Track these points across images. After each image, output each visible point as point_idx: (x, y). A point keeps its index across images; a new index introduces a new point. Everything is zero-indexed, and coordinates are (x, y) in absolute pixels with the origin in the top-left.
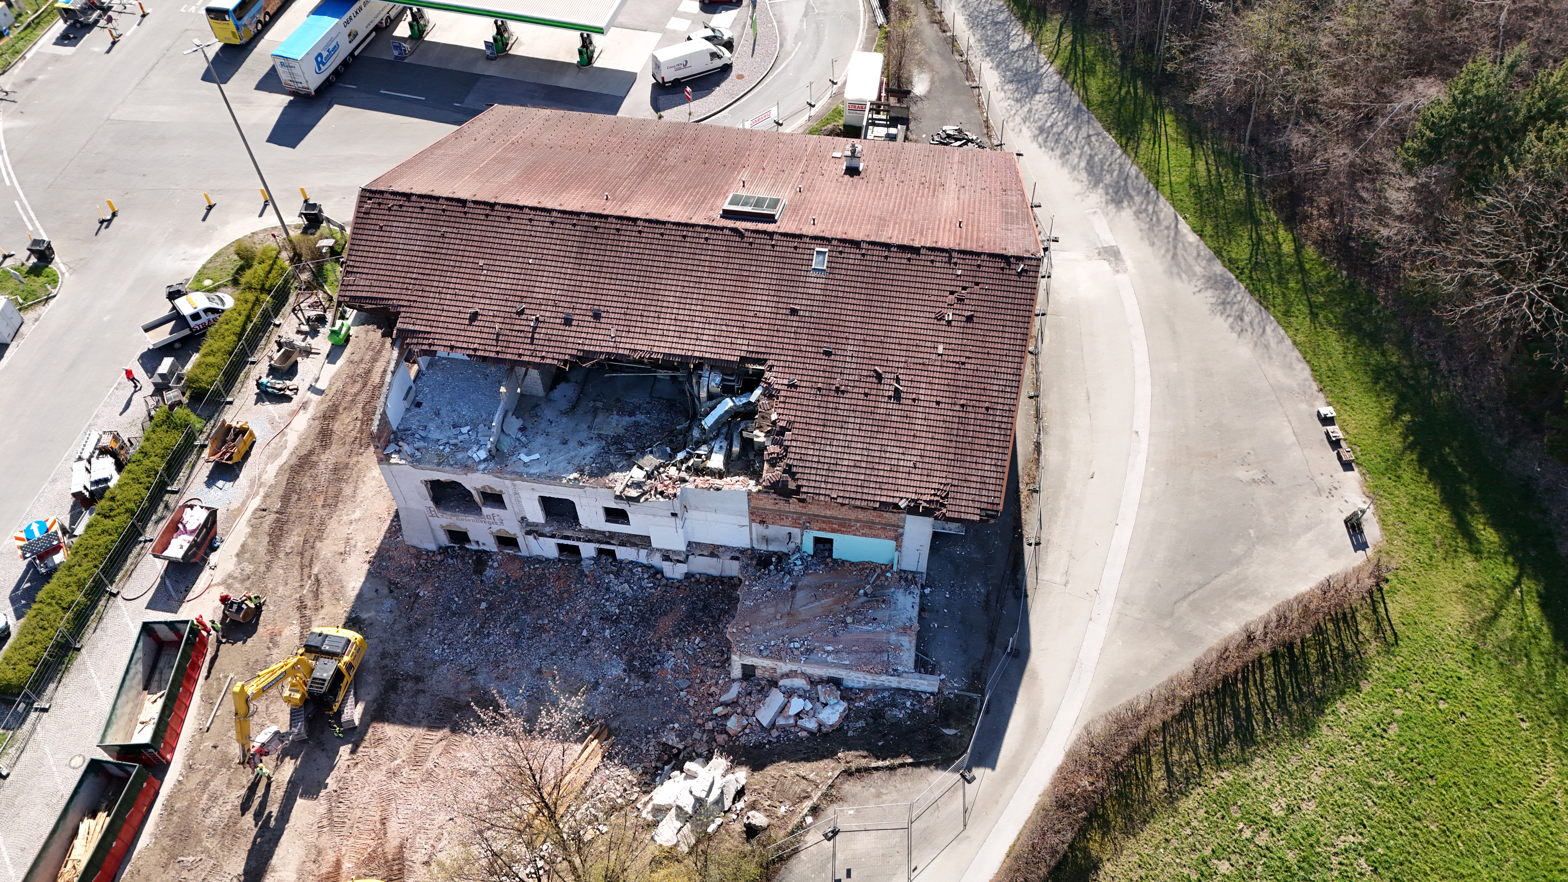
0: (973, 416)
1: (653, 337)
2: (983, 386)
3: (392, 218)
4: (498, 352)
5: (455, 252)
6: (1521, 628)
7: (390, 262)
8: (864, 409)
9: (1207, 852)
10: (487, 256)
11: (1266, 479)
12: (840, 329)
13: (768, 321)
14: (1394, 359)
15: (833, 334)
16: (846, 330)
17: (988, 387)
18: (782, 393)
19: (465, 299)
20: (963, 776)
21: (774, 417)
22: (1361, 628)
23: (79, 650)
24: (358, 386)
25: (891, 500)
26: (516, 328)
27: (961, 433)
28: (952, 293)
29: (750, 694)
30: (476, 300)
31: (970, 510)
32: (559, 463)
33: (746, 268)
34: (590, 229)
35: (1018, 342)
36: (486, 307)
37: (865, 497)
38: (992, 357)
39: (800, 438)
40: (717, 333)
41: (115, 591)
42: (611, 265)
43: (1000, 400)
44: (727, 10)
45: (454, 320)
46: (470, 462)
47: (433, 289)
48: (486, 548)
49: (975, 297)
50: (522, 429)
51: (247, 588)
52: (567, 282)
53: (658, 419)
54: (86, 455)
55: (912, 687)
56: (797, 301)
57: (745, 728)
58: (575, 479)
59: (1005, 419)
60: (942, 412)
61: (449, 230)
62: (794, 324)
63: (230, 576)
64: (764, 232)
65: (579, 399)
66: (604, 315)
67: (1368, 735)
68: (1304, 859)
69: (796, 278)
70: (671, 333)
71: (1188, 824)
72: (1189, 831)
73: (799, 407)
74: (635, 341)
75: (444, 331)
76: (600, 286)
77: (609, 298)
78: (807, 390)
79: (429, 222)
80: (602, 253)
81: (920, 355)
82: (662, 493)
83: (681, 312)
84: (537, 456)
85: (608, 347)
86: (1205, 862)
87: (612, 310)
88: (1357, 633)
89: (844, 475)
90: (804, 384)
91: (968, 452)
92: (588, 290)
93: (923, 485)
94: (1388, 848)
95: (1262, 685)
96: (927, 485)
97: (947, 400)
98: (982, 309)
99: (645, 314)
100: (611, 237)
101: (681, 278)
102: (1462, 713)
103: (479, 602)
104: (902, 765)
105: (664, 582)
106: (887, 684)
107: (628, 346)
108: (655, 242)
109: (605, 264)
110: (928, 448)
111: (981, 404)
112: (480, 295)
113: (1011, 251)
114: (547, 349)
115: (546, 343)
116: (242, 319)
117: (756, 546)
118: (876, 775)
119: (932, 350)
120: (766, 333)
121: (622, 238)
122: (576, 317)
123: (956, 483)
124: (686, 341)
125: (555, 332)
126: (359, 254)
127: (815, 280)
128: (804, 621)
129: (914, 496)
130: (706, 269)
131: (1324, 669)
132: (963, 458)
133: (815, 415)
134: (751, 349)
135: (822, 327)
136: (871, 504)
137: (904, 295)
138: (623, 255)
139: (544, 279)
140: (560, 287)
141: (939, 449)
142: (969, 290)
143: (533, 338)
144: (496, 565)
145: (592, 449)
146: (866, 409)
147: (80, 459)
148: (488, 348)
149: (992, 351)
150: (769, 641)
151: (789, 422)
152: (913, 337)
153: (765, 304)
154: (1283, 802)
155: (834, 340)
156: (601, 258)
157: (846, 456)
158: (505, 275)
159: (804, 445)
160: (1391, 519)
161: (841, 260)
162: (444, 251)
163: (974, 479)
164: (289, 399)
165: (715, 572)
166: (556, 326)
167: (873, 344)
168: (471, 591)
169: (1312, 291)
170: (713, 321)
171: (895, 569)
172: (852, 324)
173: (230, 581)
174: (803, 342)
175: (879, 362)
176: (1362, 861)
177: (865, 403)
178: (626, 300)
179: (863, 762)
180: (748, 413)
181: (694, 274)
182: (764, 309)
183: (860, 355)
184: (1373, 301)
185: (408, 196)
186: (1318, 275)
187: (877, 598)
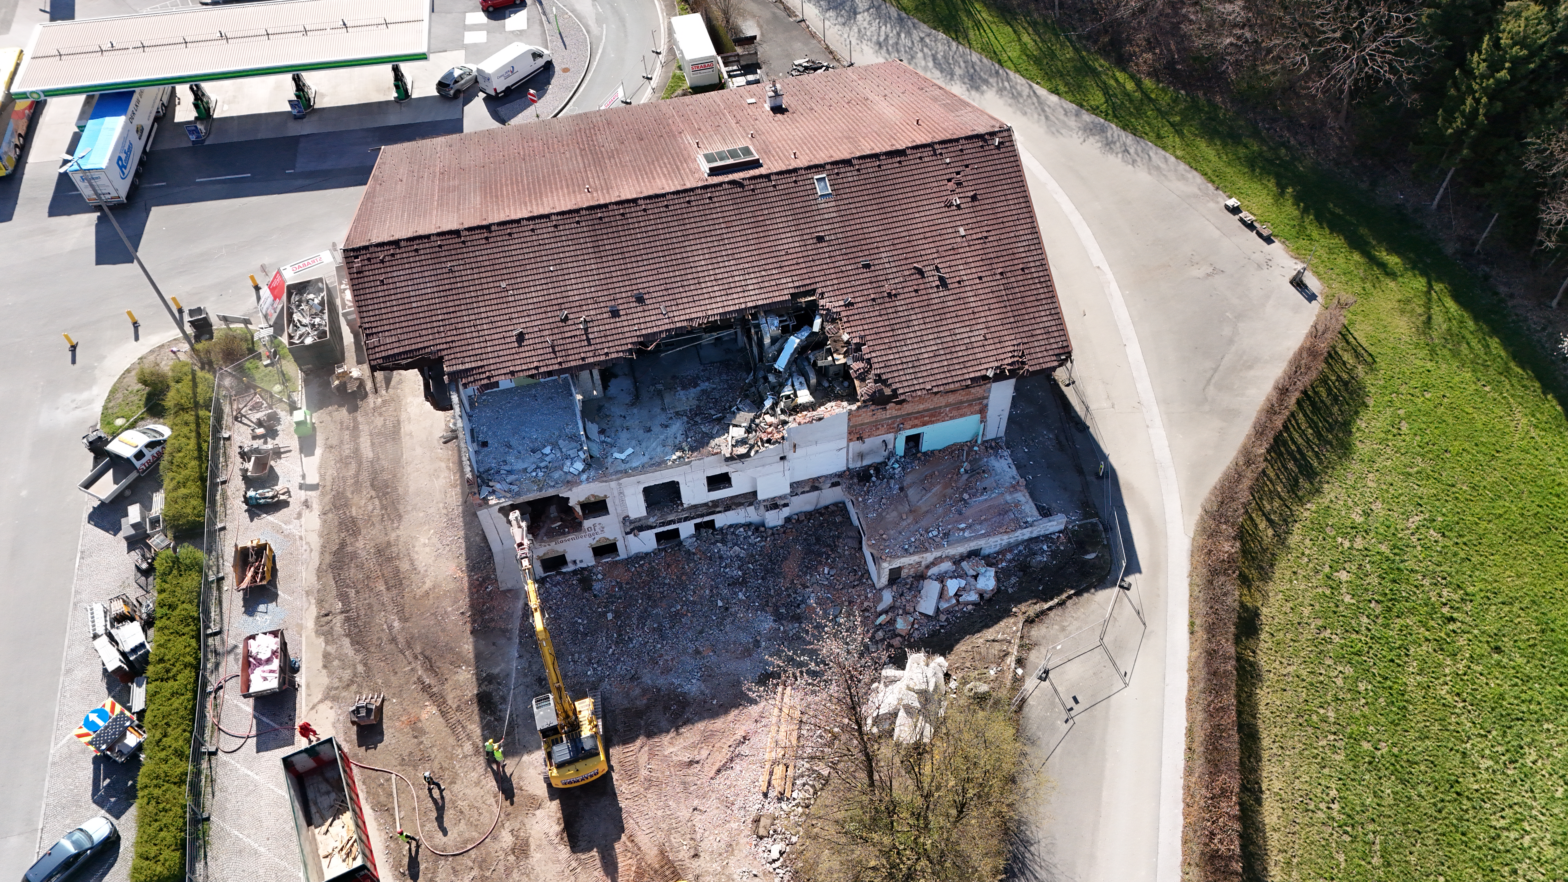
0: (1013, 279)
1: (702, 303)
2: (1010, 252)
3: (389, 269)
4: (560, 363)
5: (471, 283)
6: (1450, 319)
7: (408, 312)
8: (920, 304)
9: (1327, 570)
10: (506, 277)
11: (1216, 271)
12: (868, 241)
13: (800, 255)
14: (1255, 148)
15: (864, 248)
16: (873, 240)
17: (1015, 251)
18: (843, 314)
19: (503, 323)
20: (1121, 587)
21: (846, 337)
22: (1345, 359)
23: (208, 819)
24: (353, 467)
25: (978, 374)
26: (567, 335)
27: (1011, 297)
28: (949, 180)
29: (902, 595)
30: (514, 321)
31: (1048, 359)
32: (654, 449)
33: (759, 213)
34: (595, 222)
35: (1023, 205)
36: (528, 325)
37: (955, 379)
38: (1007, 224)
39: (876, 348)
40: (760, 280)
41: (213, 749)
42: (631, 249)
43: (1030, 259)
44: (515, 12)
45: (501, 347)
46: (569, 478)
47: (466, 324)
48: (583, 565)
49: (970, 178)
50: (602, 432)
51: (356, 693)
52: (596, 277)
53: (721, 381)
54: (100, 630)
55: (1042, 533)
56: (819, 229)
57: (913, 624)
58: (679, 458)
59: (1041, 274)
60: (987, 285)
61: (454, 263)
62: (825, 250)
63: (330, 689)
64: (761, 176)
65: (637, 389)
66: (646, 297)
67: (1390, 437)
68: (1395, 547)
69: (808, 209)
70: (717, 294)
71: (1303, 554)
72: (1306, 560)
73: (863, 322)
74: (688, 311)
75: (497, 360)
76: (630, 271)
77: (644, 280)
78: (863, 304)
79: (430, 262)
80: (617, 240)
81: (948, 242)
82: (769, 441)
83: (717, 271)
84: (630, 451)
85: (664, 325)
86: (1329, 578)
87: (651, 290)
88: (1344, 363)
89: (929, 367)
90: (859, 300)
91: (1024, 311)
92: (620, 279)
93: (1000, 351)
94: (1444, 515)
95: (1300, 428)
96: (1003, 350)
97: (987, 273)
98: (981, 186)
99: (685, 283)
100: (619, 223)
101: (703, 240)
102: (1444, 396)
103: (604, 614)
104: (1070, 597)
105: (770, 532)
106: (1020, 539)
107: (682, 318)
108: (663, 215)
109: (625, 250)
110: (989, 319)
111: (1016, 267)
112: (516, 315)
113: (982, 130)
114: (607, 345)
115: (603, 339)
116: (193, 442)
117: (851, 466)
118: (1052, 614)
119: (955, 235)
120: (804, 265)
121: (630, 221)
122: (620, 307)
123: (1025, 340)
124: (735, 296)
125: (607, 327)
126: (371, 313)
127: (826, 205)
128: (927, 512)
129: (996, 364)
130: (723, 226)
131: (1335, 399)
132: (1022, 318)
133: (880, 324)
134: (797, 284)
135: (851, 244)
136: (964, 383)
137: (910, 195)
138: (639, 236)
139: (573, 281)
140: (591, 284)
141: (998, 317)
142: (962, 174)
143: (588, 340)
144: (600, 576)
145: (677, 428)
146: (923, 304)
147: (95, 637)
148: (550, 362)
149: (1005, 220)
150: (909, 540)
151: (861, 337)
152: (933, 228)
153: (791, 240)
154: (1358, 510)
155: (867, 253)
156: (618, 245)
157: (923, 350)
158: (532, 289)
159: (883, 353)
160: (1321, 270)
161: (841, 181)
162: (459, 285)
163: (1038, 332)
165: (809, 508)
166: (606, 321)
167: (902, 246)
168: (590, 609)
169: (1166, 113)
170: (751, 270)
171: (979, 442)
172: (877, 234)
173: (333, 692)
174: (840, 263)
175: (915, 260)
176: (1432, 532)
177: (919, 299)
178: (660, 276)
179: (1038, 608)
180: (817, 343)
181: (713, 233)
182: (792, 245)
183: (895, 258)
184: (1216, 107)
185: (396, 243)
186: (1165, 100)
187: (977, 471)
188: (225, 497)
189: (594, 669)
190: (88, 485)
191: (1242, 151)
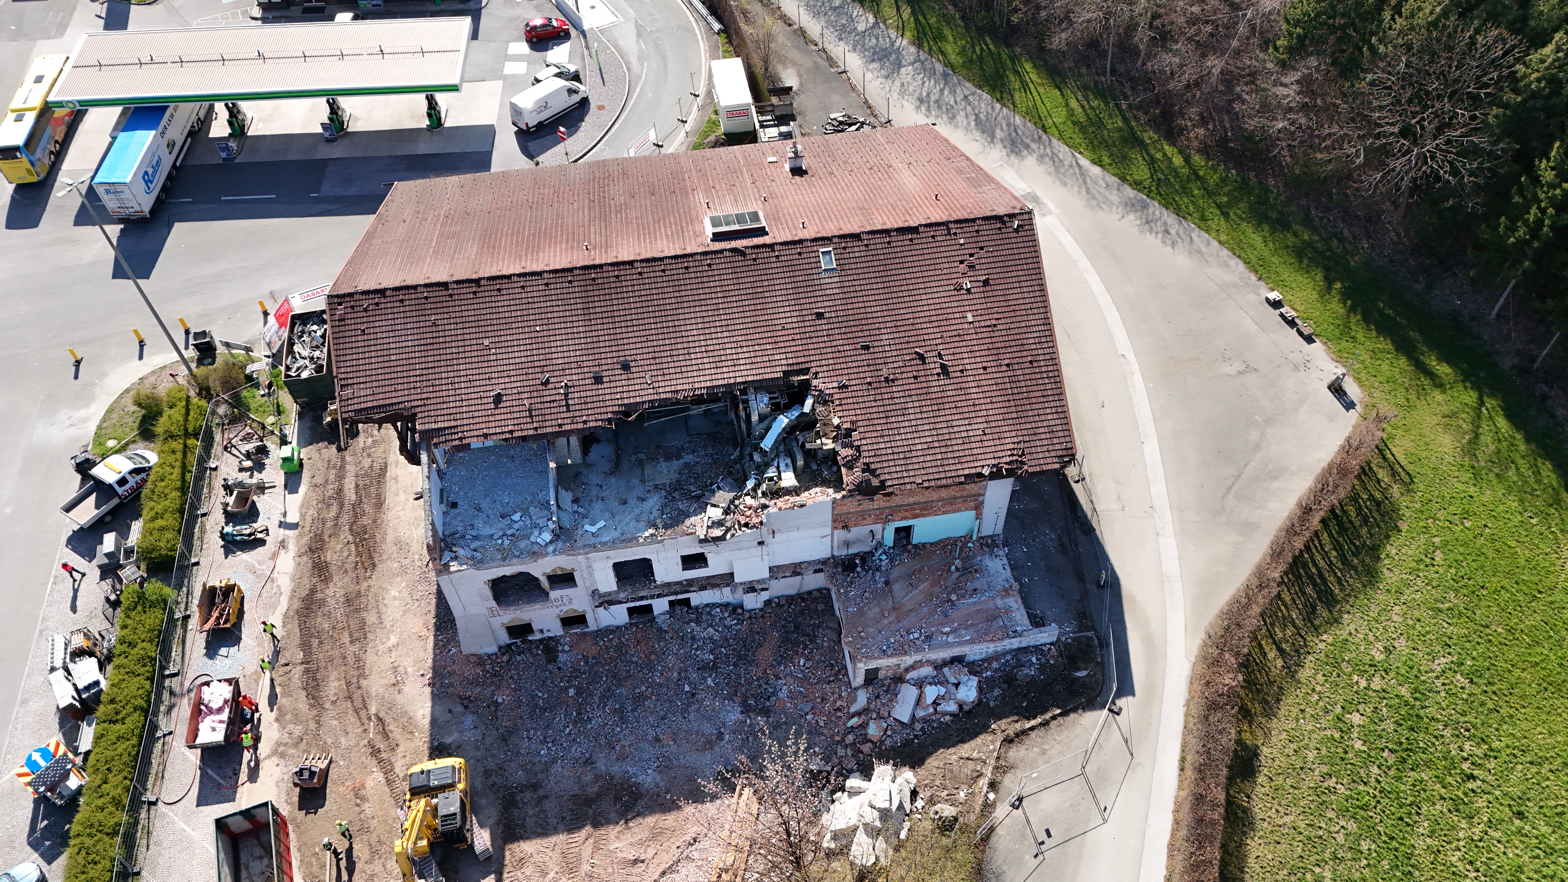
0: (1020, 372)
1: (690, 374)
2: (1020, 342)
3: (371, 319)
4: (536, 429)
5: (453, 338)
6: (1499, 440)
7: (386, 364)
8: (918, 392)
9: (1338, 710)
10: (490, 334)
11: (1249, 369)
12: (870, 321)
13: (797, 331)
14: (1306, 237)
15: (865, 328)
16: (875, 321)
17: (1025, 342)
18: (836, 396)
19: (482, 383)
20: (1110, 710)
21: (836, 421)
22: (1380, 476)
23: (138, 874)
24: (334, 509)
25: (973, 471)
26: (546, 399)
27: (1015, 391)
28: (962, 262)
29: (878, 697)
30: (494, 381)
31: (1049, 460)
32: (628, 524)
33: (758, 284)
34: (588, 282)
35: (1037, 294)
36: (507, 386)
37: (948, 474)
38: (1018, 313)
39: (867, 435)
40: (752, 354)
41: (153, 799)
42: (622, 313)
43: (1040, 352)
45: (477, 408)
46: (536, 548)
47: (444, 381)
48: (551, 634)
49: (983, 261)
50: (576, 501)
51: (305, 751)
52: (583, 341)
53: (706, 455)
54: (59, 663)
55: (1032, 644)
56: (819, 305)
57: (886, 730)
58: (652, 535)
59: (1050, 368)
60: (992, 376)
61: (439, 317)
62: (824, 327)
63: (279, 744)
64: (764, 246)
65: (618, 457)
66: (632, 364)
67: (1422, 567)
68: (1416, 690)
69: (810, 283)
70: (706, 366)
71: (1313, 690)
72: (1316, 697)
73: (856, 406)
74: (674, 382)
75: (471, 421)
76: (618, 336)
77: (632, 346)
78: (858, 388)
79: (414, 314)
80: (609, 303)
81: (954, 327)
82: (746, 525)
83: (709, 342)
84: (602, 524)
85: (648, 395)
86: (1340, 720)
87: (639, 357)
88: (1379, 481)
89: (921, 459)
90: (854, 382)
91: (1028, 407)
92: (607, 344)
93: (998, 448)
94: (1474, 658)
95: (1323, 549)
96: (1002, 448)
97: (992, 364)
98: (994, 271)
99: (674, 353)
100: (613, 285)
101: (697, 309)
102: (1485, 526)
103: (566, 689)
104: (1054, 718)
105: (747, 615)
106: (1008, 647)
107: (667, 389)
108: (659, 280)
109: (616, 314)
110: (991, 412)
111: (1024, 360)
112: (496, 375)
113: (1001, 211)
114: (586, 412)
115: (583, 406)
116: (177, 471)
117: (836, 553)
118: (1033, 734)
119: (962, 321)
120: (800, 342)
121: (624, 284)
122: (604, 374)
123: (1027, 438)
124: (725, 370)
125: (588, 394)
126: (348, 364)
127: (830, 281)
128: (911, 611)
129: (993, 462)
130: (720, 295)
131: (1365, 520)
132: (1025, 414)
133: (874, 410)
134: (790, 361)
135: (852, 323)
136: (957, 480)
137: (918, 275)
138: (632, 300)
139: (559, 343)
140: (577, 347)
141: (1001, 411)
142: (976, 256)
143: (567, 405)
144: (567, 648)
145: (654, 502)
146: (921, 391)
147: (53, 669)
148: (525, 426)
149: (1017, 308)
150: (888, 640)
151: (852, 422)
152: (940, 312)
153: (789, 315)
154: (1379, 646)
155: (867, 333)
156: (609, 309)
157: (917, 441)
158: (516, 349)
159: (874, 440)
160: (1363, 376)
161: (847, 256)
162: (441, 340)
163: (1042, 430)
164: (262, 542)
165: (792, 592)
166: (587, 387)
167: (905, 328)
168: (552, 682)
169: (1214, 194)
170: (744, 344)
171: (974, 538)
172: (879, 314)
173: (282, 749)
174: (838, 343)
175: (917, 344)
176: (1459, 676)
177: (917, 386)
178: (649, 344)
179: (1018, 726)
180: (807, 424)
181: (709, 302)
182: (790, 320)
183: (897, 341)
184: (1267, 191)
185: (382, 292)
186: (1213, 179)
187: (969, 570)
188: (203, 531)
189: (548, 748)
190: (68, 509)
191: (1291, 240)
